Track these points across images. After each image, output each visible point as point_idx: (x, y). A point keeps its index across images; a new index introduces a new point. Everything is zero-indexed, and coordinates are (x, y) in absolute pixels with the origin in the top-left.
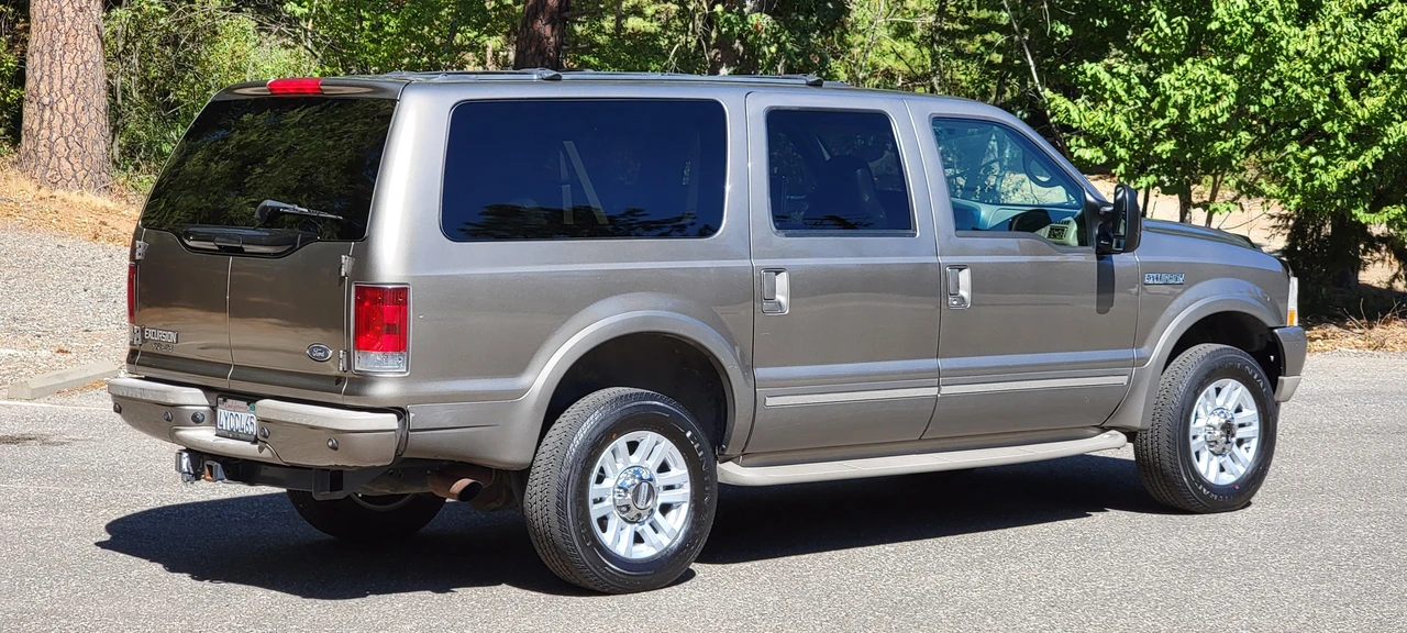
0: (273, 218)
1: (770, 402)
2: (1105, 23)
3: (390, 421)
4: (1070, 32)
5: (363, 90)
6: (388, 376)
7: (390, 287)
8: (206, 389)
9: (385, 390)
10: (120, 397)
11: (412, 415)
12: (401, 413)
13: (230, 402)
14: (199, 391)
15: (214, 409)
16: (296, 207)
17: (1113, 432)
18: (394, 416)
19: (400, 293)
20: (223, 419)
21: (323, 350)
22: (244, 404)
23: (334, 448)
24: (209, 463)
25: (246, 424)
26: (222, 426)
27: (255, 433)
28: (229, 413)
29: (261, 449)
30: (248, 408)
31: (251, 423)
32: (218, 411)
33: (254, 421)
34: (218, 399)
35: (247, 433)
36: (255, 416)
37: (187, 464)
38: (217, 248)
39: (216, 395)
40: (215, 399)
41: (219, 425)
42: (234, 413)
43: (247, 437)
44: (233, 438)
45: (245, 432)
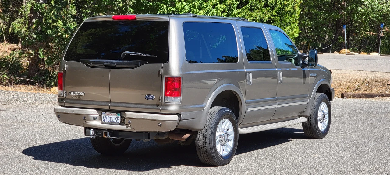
0: (128, 57)
1: (249, 110)
2: (143, 8)
3: (176, 117)
4: (133, 10)
5: (154, 19)
6: (174, 104)
7: (175, 77)
8: (98, 110)
9: (173, 108)
10: (58, 113)
11: (182, 115)
12: (179, 115)
13: (108, 113)
14: (95, 110)
15: (100, 116)
16: (139, 53)
17: (302, 117)
18: (177, 116)
19: (178, 79)
20: (105, 118)
21: (151, 96)
22: (115, 114)
23: (160, 126)
24: (105, 132)
25: (115, 120)
26: (104, 121)
27: (119, 122)
28: (108, 117)
29: (127, 127)
30: (116, 115)
31: (118, 119)
32: (103, 116)
33: (119, 119)
34: (103, 112)
35: (116, 122)
36: (119, 117)
37: (92, 133)
38: (104, 66)
39: (101, 111)
40: (101, 113)
41: (103, 120)
42: (110, 117)
43: (116, 124)
44: (110, 124)
45: (115, 122)
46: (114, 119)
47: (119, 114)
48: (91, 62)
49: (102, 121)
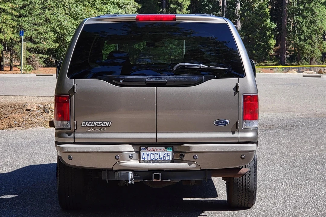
8: (133, 144)
10: (69, 152)
13: (151, 148)
14: (130, 146)
15: (138, 152)
20: (145, 156)
21: (224, 121)
22: (164, 148)
24: (156, 174)
25: (164, 156)
26: (145, 159)
27: (171, 159)
28: (150, 153)
29: (190, 165)
30: (166, 149)
31: (168, 156)
32: (142, 153)
33: (170, 155)
34: (142, 148)
35: (164, 160)
36: (171, 153)
37: (131, 176)
38: (145, 84)
39: (139, 146)
40: (139, 148)
41: (143, 158)
42: (154, 153)
43: (165, 162)
44: (154, 163)
45: (162, 160)
46: (162, 156)
47: (171, 148)
48: (122, 79)
49: (141, 159)
